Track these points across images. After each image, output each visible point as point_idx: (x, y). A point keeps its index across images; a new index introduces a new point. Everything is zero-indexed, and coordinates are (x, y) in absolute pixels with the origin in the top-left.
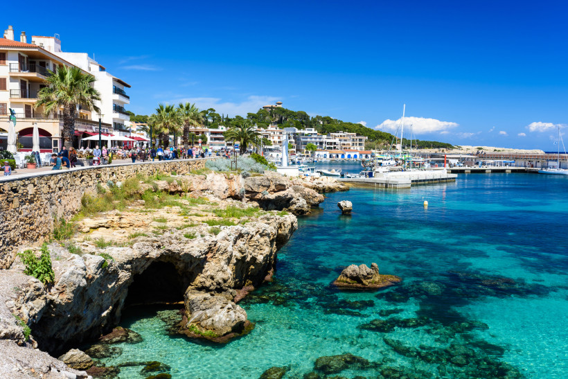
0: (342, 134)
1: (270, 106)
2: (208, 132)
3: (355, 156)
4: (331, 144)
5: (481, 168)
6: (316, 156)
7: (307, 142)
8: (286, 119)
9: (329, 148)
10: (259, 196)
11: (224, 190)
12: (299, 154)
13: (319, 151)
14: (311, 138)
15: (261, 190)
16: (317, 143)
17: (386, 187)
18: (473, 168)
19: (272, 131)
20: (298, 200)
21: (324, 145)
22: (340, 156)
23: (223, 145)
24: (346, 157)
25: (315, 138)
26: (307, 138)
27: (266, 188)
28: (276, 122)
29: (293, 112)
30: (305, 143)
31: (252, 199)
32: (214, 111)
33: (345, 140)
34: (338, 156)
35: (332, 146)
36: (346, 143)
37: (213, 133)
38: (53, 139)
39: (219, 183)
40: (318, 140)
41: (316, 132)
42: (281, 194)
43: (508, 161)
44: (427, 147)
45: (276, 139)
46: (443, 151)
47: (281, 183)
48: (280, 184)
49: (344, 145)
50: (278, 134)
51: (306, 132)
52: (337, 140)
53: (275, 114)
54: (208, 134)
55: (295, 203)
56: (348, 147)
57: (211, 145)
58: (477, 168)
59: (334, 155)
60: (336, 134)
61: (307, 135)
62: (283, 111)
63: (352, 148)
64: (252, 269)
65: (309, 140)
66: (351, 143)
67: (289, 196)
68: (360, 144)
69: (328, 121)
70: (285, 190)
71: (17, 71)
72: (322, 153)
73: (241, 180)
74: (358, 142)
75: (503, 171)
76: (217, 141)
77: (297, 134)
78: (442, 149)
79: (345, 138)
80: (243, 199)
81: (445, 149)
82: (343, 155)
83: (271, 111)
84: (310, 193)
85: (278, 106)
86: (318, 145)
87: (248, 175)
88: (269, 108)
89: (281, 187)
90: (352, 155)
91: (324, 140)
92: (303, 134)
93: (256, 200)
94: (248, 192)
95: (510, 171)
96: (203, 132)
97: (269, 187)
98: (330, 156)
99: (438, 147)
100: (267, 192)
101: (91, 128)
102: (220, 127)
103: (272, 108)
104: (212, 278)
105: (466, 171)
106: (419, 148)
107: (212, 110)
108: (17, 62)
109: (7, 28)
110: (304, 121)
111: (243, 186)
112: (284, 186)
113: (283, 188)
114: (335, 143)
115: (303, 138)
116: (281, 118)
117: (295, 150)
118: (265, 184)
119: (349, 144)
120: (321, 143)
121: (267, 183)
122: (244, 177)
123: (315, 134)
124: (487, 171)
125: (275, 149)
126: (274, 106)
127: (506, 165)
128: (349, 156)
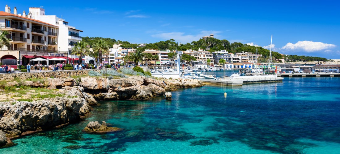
0: (244, 53)
1: (206, 37)
2: (160, 53)
3: (250, 67)
4: (236, 59)
5: (314, 74)
6: (225, 67)
7: (221, 58)
8: (216, 44)
9: (234, 62)
10: (116, 89)
11: (94, 86)
12: (216, 65)
13: (227, 63)
14: (224, 56)
15: (117, 86)
16: (227, 59)
17: (227, 85)
18: (308, 74)
19: (200, 52)
20: (141, 91)
21: (231, 60)
22: (240, 66)
23: (169, 61)
24: (244, 67)
25: (226, 56)
26: (221, 56)
27: (120, 85)
28: (209, 46)
29: (219, 40)
30: (220, 59)
31: (113, 91)
32: (174, 40)
33: (245, 57)
34: (239, 67)
35: (236, 61)
36: (245, 59)
37: (162, 54)
38: (17, 60)
39: (91, 82)
40: (228, 57)
41: (227, 52)
42: (129, 88)
43: (333, 69)
44: (310, 60)
45: (202, 57)
46: (321, 62)
47: (129, 82)
48: (127, 83)
49: (244, 60)
50: (204, 53)
51: (221, 52)
52: (240, 57)
53: (209, 42)
54: (160, 54)
55: (139, 93)
56: (246, 61)
57: (162, 60)
58: (311, 73)
59: (236, 66)
60: (240, 53)
61: (221, 54)
62: (213, 40)
63: (249, 62)
64: (38, 122)
65: (222, 57)
66: (248, 59)
67: (134, 89)
68: (254, 59)
69: (240, 45)
70: (132, 86)
71: (4, 27)
72: (229, 65)
73: (108, 81)
74: (253, 58)
75: (329, 76)
76: (165, 59)
77: (215, 54)
78: (320, 61)
79: (245, 56)
80: (109, 91)
81: (322, 62)
82: (242, 66)
83: (206, 40)
84: (156, 88)
85: (211, 37)
86: (228, 60)
87: (112, 78)
88: (206, 38)
89: (129, 85)
90: (248, 65)
91: (231, 57)
92: (219, 54)
93: (115, 91)
94: (111, 87)
95: (333, 76)
96: (157, 53)
97: (122, 84)
98: (234, 67)
99: (318, 60)
100: (121, 87)
101: (48, 54)
102: (167, 50)
103: (207, 38)
104: (5, 124)
105: (302, 76)
106: (304, 61)
107: (172, 40)
108: (4, 23)
109: (5, 6)
110: (227, 45)
111: (108, 84)
112: (131, 84)
113: (130, 85)
114: (238, 59)
115: (219, 56)
116: (213, 44)
117: (213, 63)
118: (120, 83)
119: (247, 59)
120: (230, 59)
121: (120, 82)
122: (110, 79)
123: (226, 53)
124: (317, 76)
125: (199, 63)
126: (209, 37)
127: (330, 72)
128: (246, 67)
